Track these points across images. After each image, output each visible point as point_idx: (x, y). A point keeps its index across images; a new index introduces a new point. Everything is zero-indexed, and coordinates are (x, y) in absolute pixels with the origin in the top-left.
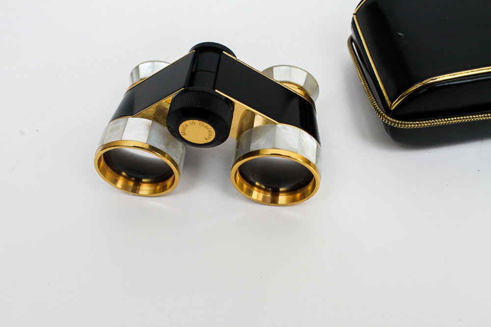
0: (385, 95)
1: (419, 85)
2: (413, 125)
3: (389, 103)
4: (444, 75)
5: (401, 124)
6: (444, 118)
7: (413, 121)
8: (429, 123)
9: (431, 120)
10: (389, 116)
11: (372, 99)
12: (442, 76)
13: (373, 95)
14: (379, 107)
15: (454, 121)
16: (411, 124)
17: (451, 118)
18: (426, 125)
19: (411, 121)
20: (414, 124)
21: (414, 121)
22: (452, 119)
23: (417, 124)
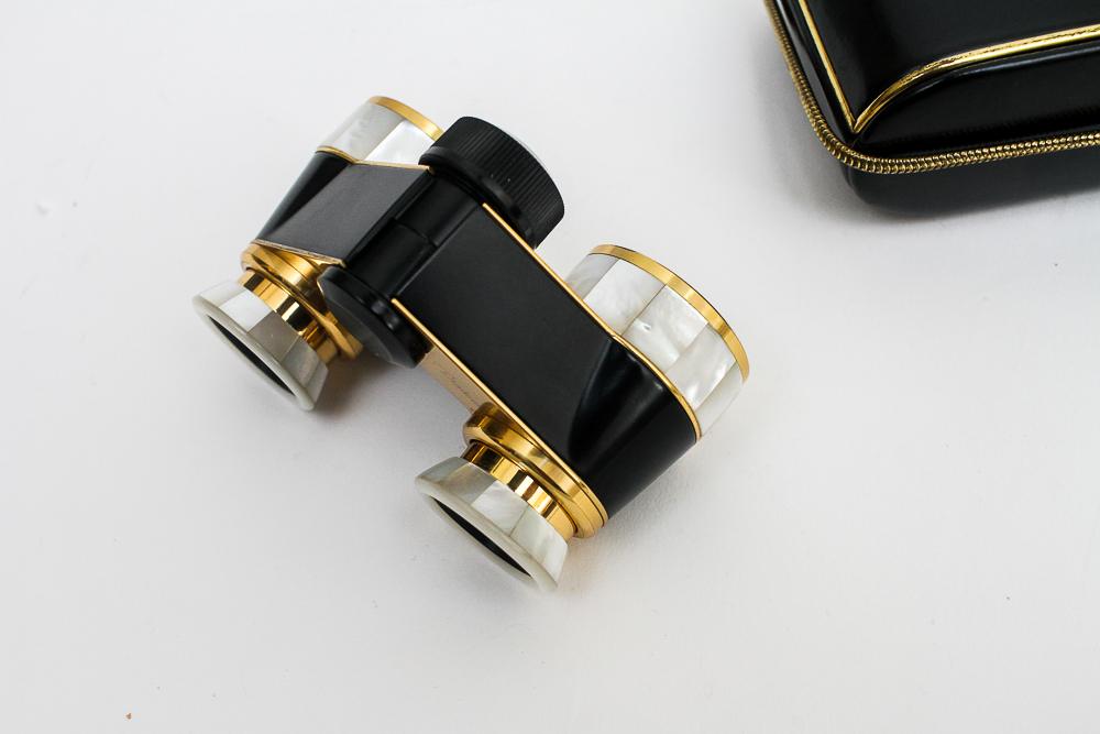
0: (841, 101)
1: (914, 76)
2: (904, 167)
3: (849, 118)
4: (973, 52)
5: (877, 164)
6: (974, 149)
7: (903, 158)
8: (941, 160)
9: (945, 153)
10: (850, 147)
11: (813, 110)
12: (967, 54)
13: (815, 99)
14: (828, 127)
15: (990, 157)
16: (899, 165)
17: (989, 147)
18: (933, 164)
19: (899, 158)
20: (907, 164)
21: (907, 158)
22: (992, 150)
23: (914, 164)
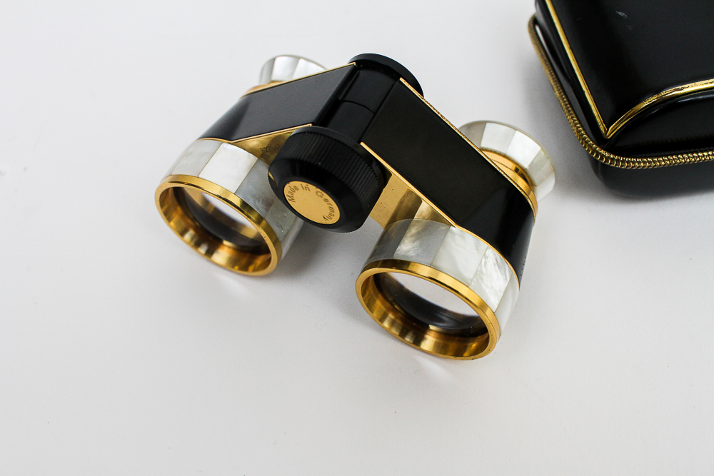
0: (596, 115)
1: (653, 99)
2: (642, 164)
3: (602, 128)
4: (697, 83)
5: (623, 161)
6: (692, 153)
7: (641, 158)
8: (669, 160)
9: (672, 155)
10: (602, 148)
11: (574, 121)
12: (693, 84)
13: (575, 113)
14: (586, 133)
15: (708, 158)
16: (639, 162)
17: (702, 152)
18: (663, 163)
19: (639, 158)
20: (644, 162)
21: (645, 157)
22: (705, 154)
23: (649, 162)
